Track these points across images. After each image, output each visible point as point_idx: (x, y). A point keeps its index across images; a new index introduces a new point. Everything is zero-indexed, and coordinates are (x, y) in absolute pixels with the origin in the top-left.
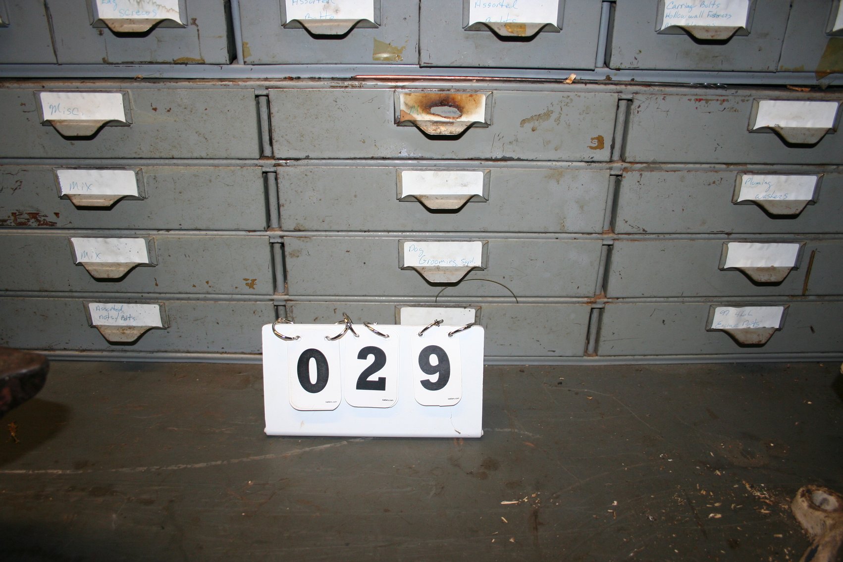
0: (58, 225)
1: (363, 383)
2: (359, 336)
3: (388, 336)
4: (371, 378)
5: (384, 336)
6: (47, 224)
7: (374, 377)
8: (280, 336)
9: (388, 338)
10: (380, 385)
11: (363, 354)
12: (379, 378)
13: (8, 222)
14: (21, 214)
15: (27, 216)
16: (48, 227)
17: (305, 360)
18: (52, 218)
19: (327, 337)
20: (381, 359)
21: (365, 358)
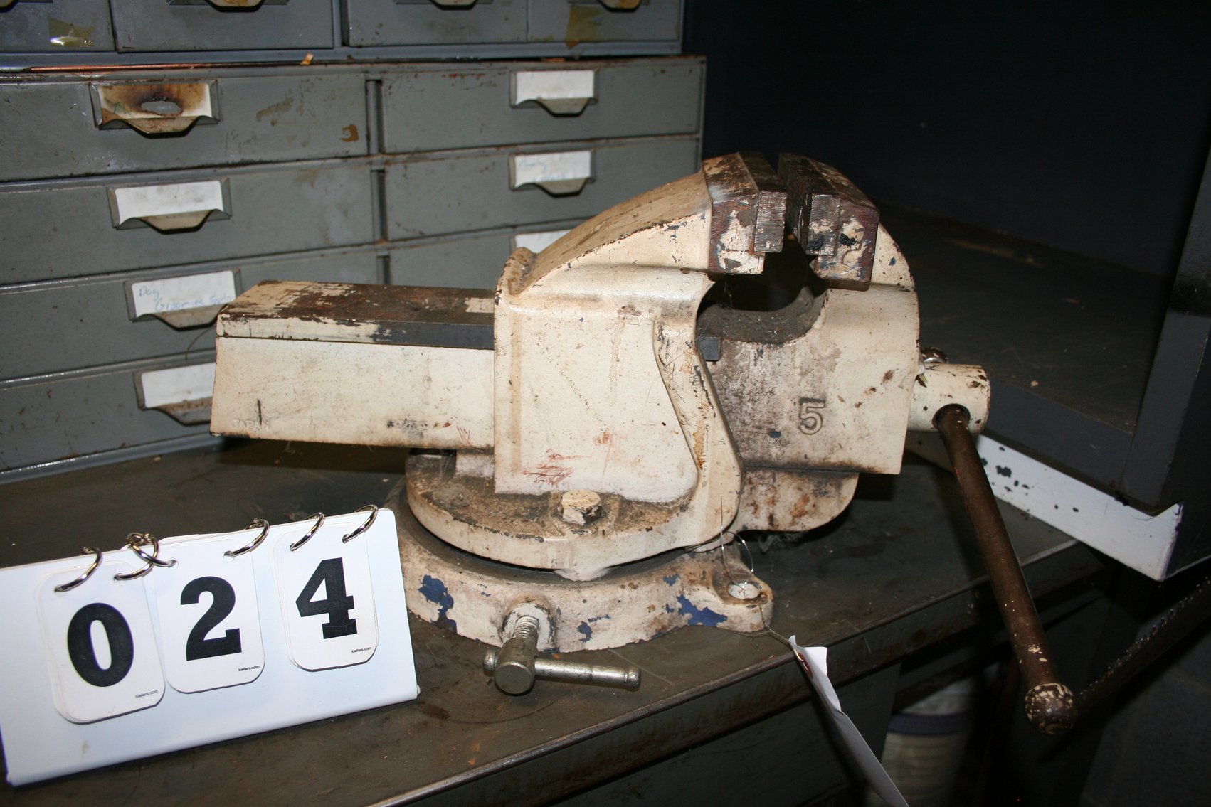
1: (198, 647)
4: (210, 636)
7: (217, 632)
10: (231, 643)
11: (190, 595)
12: (228, 632)
17: (81, 627)
20: (224, 596)
21: (196, 601)
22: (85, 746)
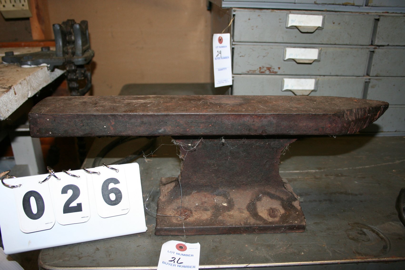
0: (278, 73)
1: (67, 209)
2: (60, 179)
3: (79, 177)
4: (72, 205)
5: (77, 176)
6: (273, 72)
7: (74, 204)
8: (8, 186)
9: (79, 178)
10: (79, 208)
11: (64, 191)
12: (78, 204)
13: (256, 72)
14: (263, 67)
15: (265, 69)
16: (273, 74)
17: (27, 199)
18: (276, 70)
19: (39, 182)
21: (66, 193)
22: (30, 242)
